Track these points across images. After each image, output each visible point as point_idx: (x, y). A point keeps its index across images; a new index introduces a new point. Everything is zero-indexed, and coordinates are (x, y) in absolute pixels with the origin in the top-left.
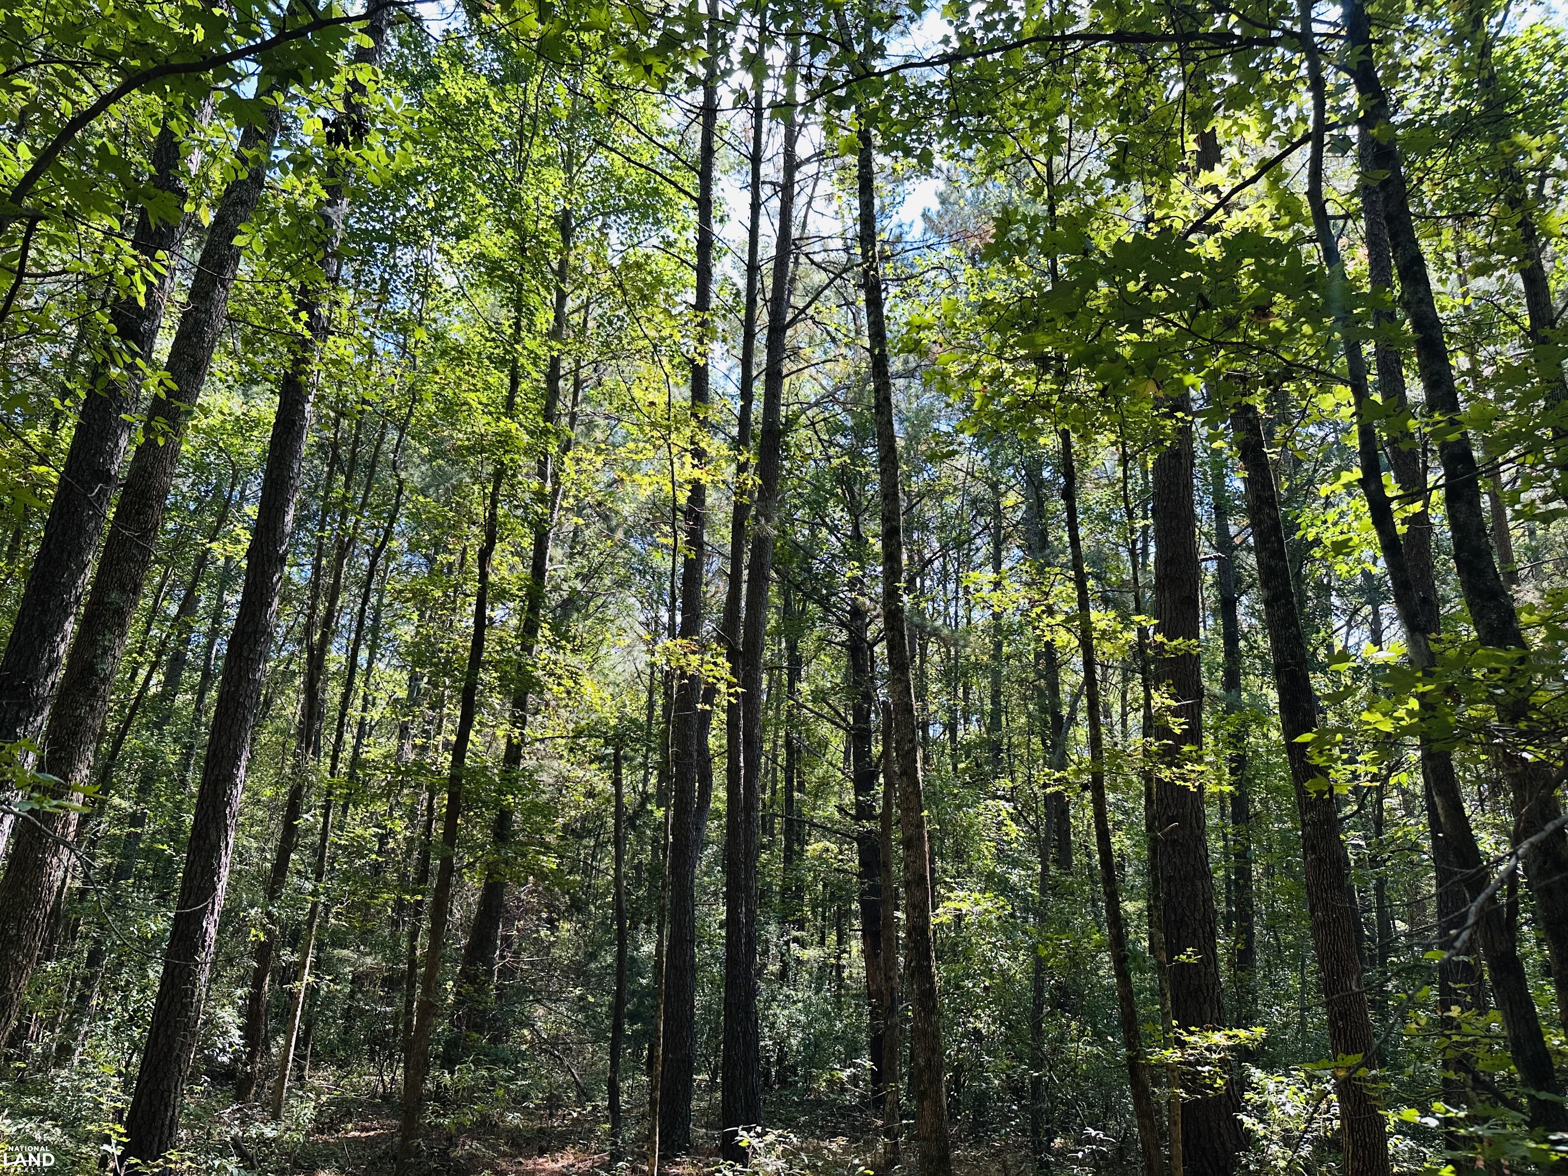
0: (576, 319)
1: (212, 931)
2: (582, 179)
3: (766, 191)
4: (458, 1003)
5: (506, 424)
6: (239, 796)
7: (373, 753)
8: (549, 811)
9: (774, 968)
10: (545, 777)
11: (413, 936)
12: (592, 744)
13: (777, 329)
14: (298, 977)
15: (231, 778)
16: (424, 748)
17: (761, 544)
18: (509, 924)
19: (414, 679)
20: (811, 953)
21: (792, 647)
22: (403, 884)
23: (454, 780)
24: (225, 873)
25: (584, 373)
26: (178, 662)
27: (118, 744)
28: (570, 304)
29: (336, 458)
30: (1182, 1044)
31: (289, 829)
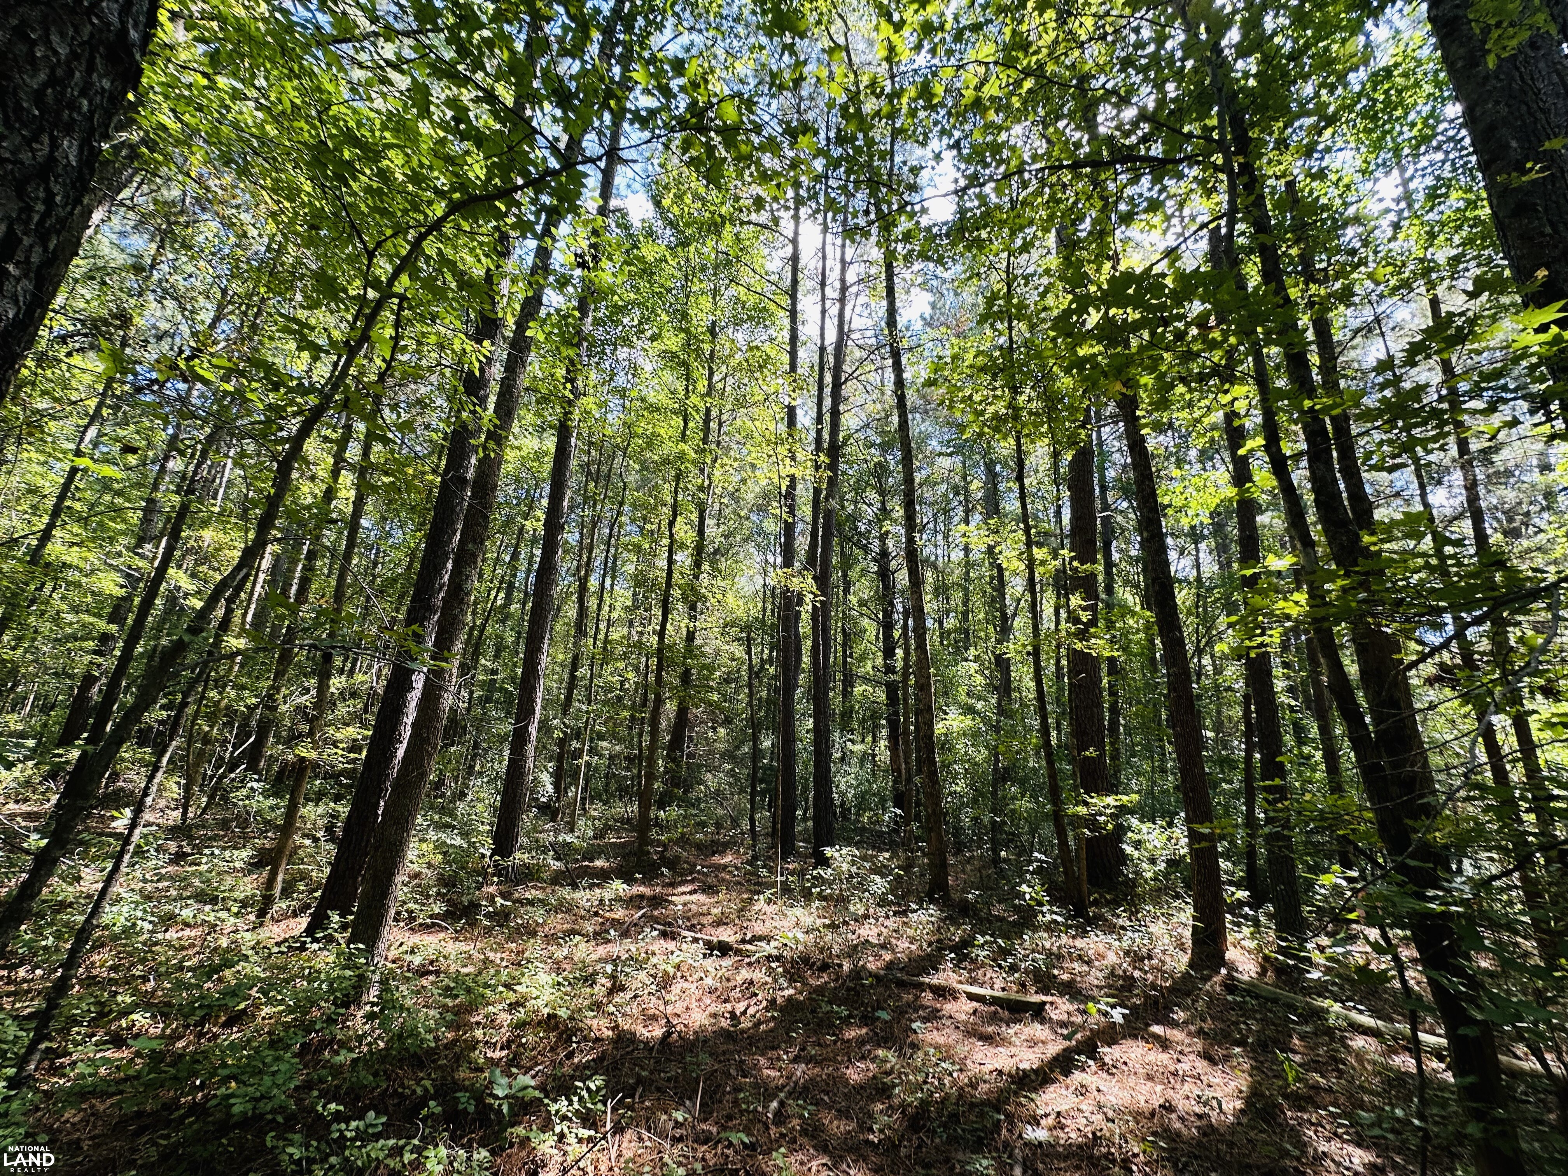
0: (720, 386)
1: (534, 733)
2: (722, 304)
3: (828, 303)
4: (666, 772)
5: (682, 446)
6: (544, 660)
7: (615, 636)
8: (711, 669)
9: (838, 755)
10: (707, 650)
11: (640, 735)
12: (734, 631)
13: (837, 385)
14: (580, 757)
15: (539, 650)
16: (641, 633)
17: (829, 514)
18: (691, 729)
19: (635, 594)
20: (858, 748)
21: (845, 576)
22: (633, 707)
23: (660, 650)
24: (539, 701)
25: (724, 417)
26: (511, 587)
27: (482, 632)
28: (716, 378)
29: (589, 473)
30: (1086, 804)
31: (573, 677)
